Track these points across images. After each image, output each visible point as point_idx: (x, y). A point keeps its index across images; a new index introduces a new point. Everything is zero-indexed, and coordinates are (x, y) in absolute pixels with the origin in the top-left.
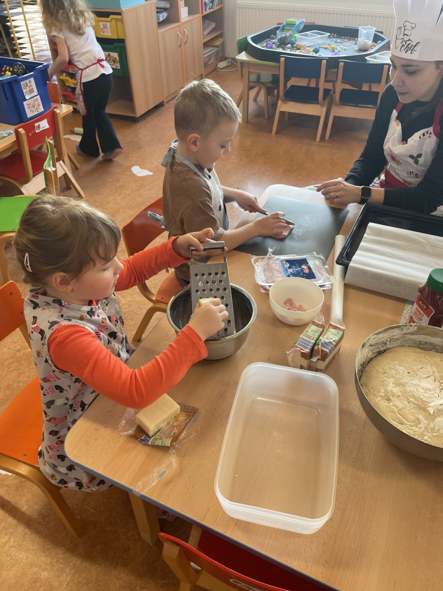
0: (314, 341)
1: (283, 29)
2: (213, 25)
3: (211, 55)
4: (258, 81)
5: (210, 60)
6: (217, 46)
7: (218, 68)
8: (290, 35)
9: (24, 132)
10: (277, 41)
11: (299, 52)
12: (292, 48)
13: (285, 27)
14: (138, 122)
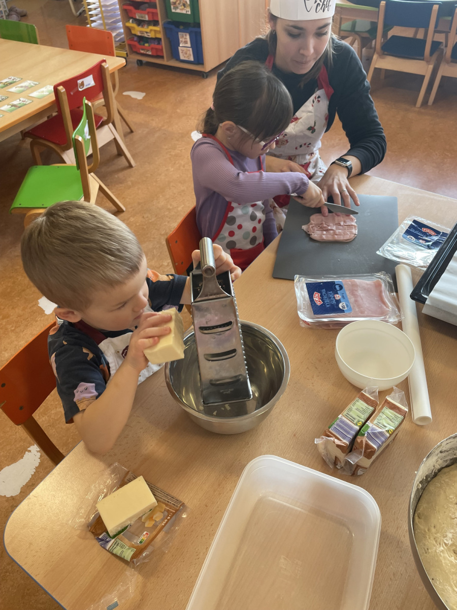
0: (358, 428)
4: (353, 30)
9: (64, 90)
14: (207, 77)
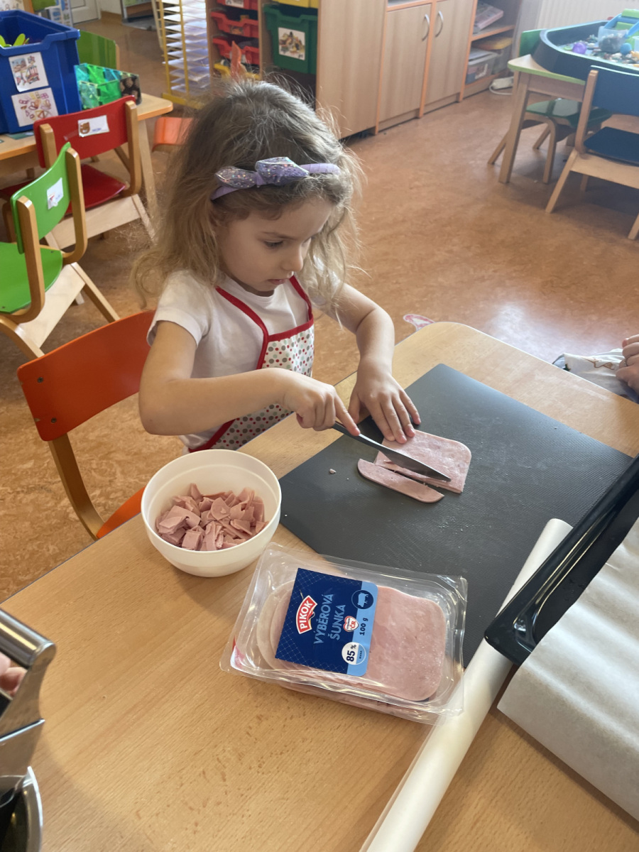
1: (614, 26)
2: (499, 14)
3: (483, 63)
6: (498, 51)
7: (492, 88)
8: (625, 37)
9: (51, 130)
10: (597, 46)
12: (624, 58)
13: (619, 23)
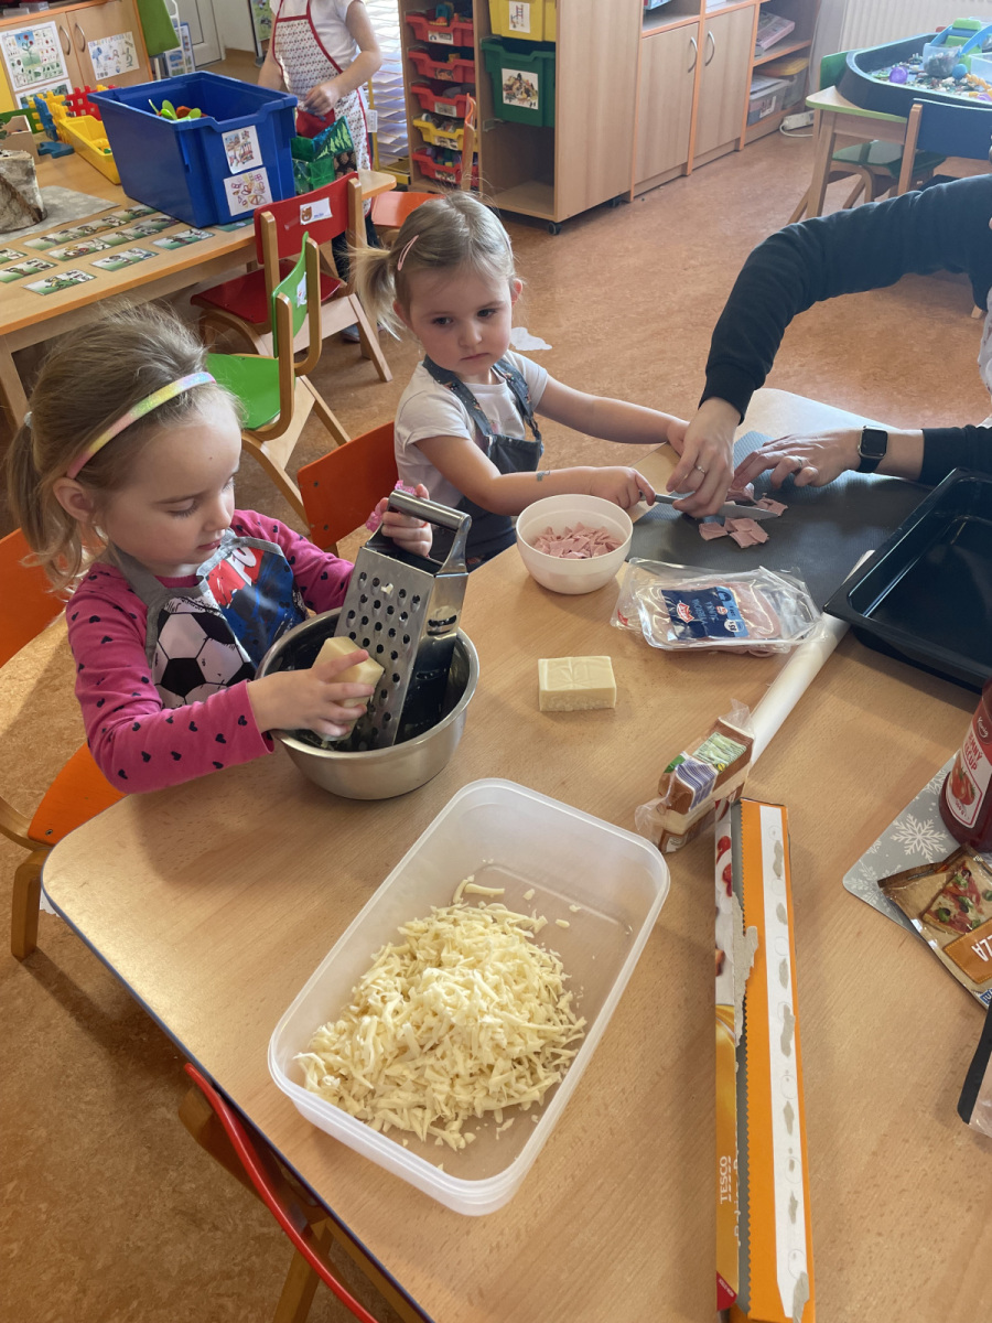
1: (944, 41)
2: (789, 26)
3: (770, 95)
4: (863, 162)
5: (764, 107)
7: (784, 128)
8: (958, 56)
9: (273, 219)
10: (922, 69)
11: (970, 96)
12: (957, 84)
13: (950, 37)
14: (558, 233)
